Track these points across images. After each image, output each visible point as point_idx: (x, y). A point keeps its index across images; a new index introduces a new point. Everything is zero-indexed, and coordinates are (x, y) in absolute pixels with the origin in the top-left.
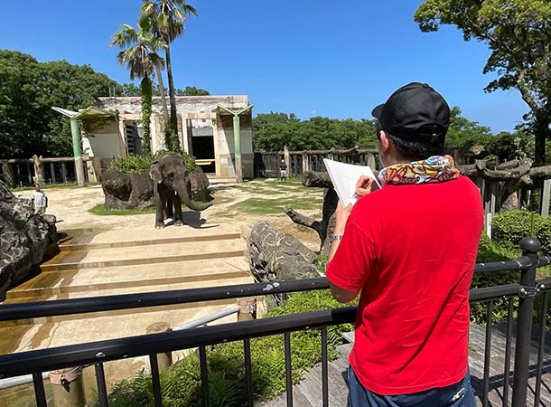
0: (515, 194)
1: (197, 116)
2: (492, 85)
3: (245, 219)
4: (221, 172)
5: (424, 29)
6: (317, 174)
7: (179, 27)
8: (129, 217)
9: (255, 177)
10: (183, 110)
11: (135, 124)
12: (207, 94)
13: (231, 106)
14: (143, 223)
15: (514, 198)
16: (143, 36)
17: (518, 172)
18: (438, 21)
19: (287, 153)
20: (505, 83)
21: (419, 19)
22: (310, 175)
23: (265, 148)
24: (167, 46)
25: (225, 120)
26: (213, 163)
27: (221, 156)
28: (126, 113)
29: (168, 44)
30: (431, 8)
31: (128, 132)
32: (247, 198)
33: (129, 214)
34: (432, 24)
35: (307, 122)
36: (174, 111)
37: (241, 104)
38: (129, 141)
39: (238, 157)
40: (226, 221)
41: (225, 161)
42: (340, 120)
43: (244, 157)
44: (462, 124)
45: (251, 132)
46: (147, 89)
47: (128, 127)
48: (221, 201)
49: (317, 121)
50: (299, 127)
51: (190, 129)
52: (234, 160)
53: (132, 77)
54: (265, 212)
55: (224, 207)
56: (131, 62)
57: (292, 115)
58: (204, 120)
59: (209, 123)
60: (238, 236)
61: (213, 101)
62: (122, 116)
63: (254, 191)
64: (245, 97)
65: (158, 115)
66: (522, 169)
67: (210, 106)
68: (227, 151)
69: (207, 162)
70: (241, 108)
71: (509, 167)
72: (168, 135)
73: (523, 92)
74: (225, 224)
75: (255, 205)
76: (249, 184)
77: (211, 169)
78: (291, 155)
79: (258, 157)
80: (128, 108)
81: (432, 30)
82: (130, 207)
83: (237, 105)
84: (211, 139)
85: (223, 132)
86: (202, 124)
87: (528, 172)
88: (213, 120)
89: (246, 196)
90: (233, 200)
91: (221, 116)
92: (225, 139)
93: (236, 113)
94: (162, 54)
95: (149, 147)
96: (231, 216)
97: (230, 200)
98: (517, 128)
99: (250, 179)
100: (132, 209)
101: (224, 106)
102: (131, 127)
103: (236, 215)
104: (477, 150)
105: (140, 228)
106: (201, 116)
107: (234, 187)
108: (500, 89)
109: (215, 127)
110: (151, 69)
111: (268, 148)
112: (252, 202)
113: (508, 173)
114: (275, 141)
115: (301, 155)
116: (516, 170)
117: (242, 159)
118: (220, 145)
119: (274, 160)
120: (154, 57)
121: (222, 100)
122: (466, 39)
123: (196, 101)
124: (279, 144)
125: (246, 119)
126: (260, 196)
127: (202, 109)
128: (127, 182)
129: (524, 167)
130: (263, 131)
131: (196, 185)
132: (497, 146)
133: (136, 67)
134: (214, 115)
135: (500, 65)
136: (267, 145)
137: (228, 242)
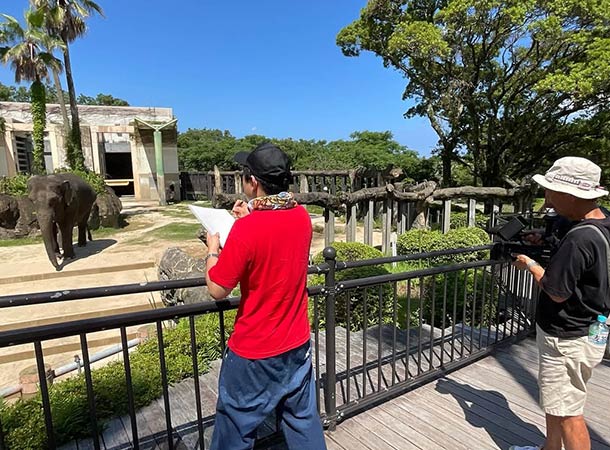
0: (422, 214)
1: (110, 129)
2: (410, 111)
3: (162, 246)
4: (142, 193)
5: (347, 53)
6: (227, 196)
7: (81, 25)
8: (15, 248)
9: (183, 199)
10: (93, 122)
11: (28, 135)
12: (126, 104)
13: (152, 119)
14: (33, 255)
15: (422, 219)
16: (32, 32)
17: (423, 194)
18: (359, 47)
19: (217, 173)
20: (421, 110)
21: (341, 43)
22: (220, 197)
23: (195, 168)
24: (65, 47)
25: (144, 135)
26: (132, 184)
27: (141, 175)
28: (15, 122)
29: (66, 43)
30: (351, 34)
31: (18, 145)
32: (170, 222)
33: (16, 244)
34: (354, 49)
35: (242, 140)
36: (76, 122)
37: (164, 117)
38: (19, 157)
39: (160, 177)
40: (139, 249)
41: (146, 181)
42: (279, 140)
43: (167, 177)
44: (393, 148)
45: (176, 149)
46: (39, 95)
47: (18, 139)
48: (137, 226)
49: (252, 139)
50: (233, 145)
51: (102, 145)
52: (156, 180)
53: (18, 79)
54: (186, 237)
55: (139, 233)
56: (16, 62)
57: (227, 132)
58: (120, 134)
59: (125, 137)
60: (152, 265)
61: (131, 113)
62: (9, 126)
63: (179, 215)
64: (169, 111)
65: (59, 126)
66: (427, 191)
67: (127, 119)
68: (148, 170)
69: (124, 182)
70: (165, 123)
71: (418, 190)
72: (70, 151)
73: (432, 120)
74: (139, 252)
75: (175, 231)
76: (175, 208)
77: (129, 190)
78: (222, 176)
79: (184, 177)
80: (18, 116)
81: (354, 54)
82: (18, 237)
83: (159, 119)
84: (128, 156)
85: (142, 148)
86: (117, 139)
87: (432, 194)
88: (131, 135)
89: (168, 221)
90: (152, 225)
91: (140, 131)
92: (145, 155)
93: (157, 128)
94: (59, 55)
95: (43, 165)
96: (146, 243)
97: (148, 226)
98: (433, 152)
99: (176, 202)
100: (19, 238)
101: (143, 119)
102: (21, 140)
103: (151, 242)
104: (397, 173)
105: (30, 261)
106: (115, 129)
107: (156, 211)
108: (418, 115)
109: (133, 143)
110: (44, 72)
111: (198, 167)
112: (173, 227)
113: (415, 195)
114: (207, 160)
115: (233, 176)
116: (422, 192)
117: (165, 179)
118: (139, 163)
119: (203, 180)
120: (47, 57)
121: (142, 112)
122: (385, 66)
123: (110, 112)
124: (211, 163)
125: (170, 134)
126: (184, 220)
127: (118, 122)
128: (12, 207)
129: (429, 190)
130: (194, 148)
131: (105, 208)
132: (417, 170)
133: (24, 68)
134: (132, 129)
135: (417, 93)
136: (197, 164)
137: (140, 272)
